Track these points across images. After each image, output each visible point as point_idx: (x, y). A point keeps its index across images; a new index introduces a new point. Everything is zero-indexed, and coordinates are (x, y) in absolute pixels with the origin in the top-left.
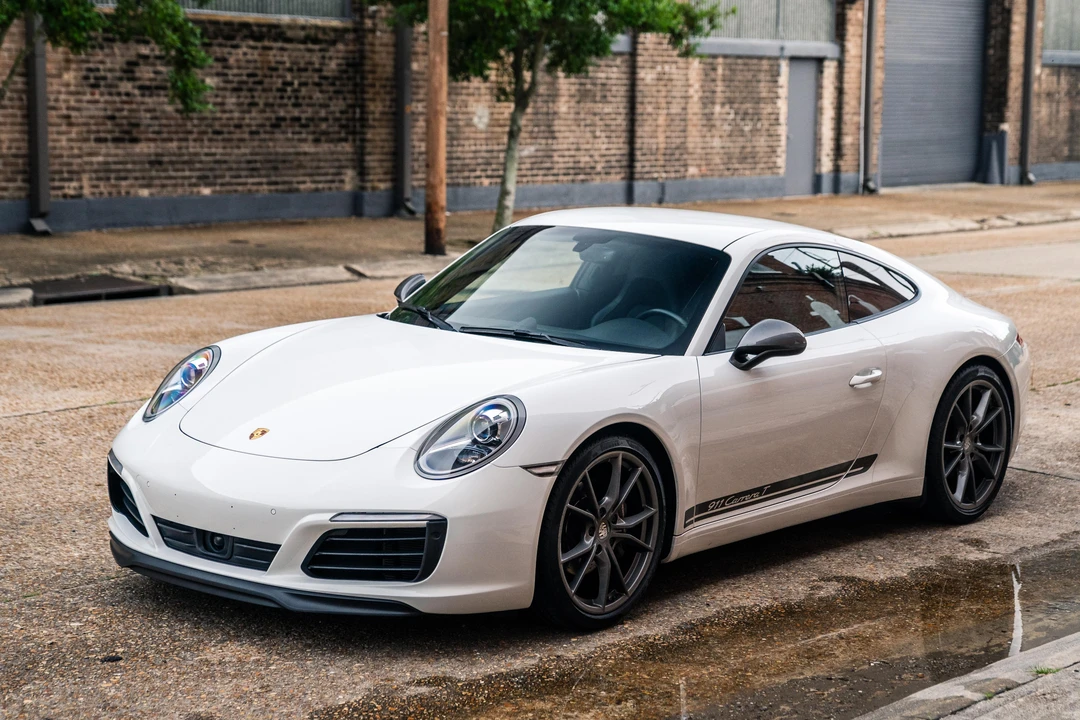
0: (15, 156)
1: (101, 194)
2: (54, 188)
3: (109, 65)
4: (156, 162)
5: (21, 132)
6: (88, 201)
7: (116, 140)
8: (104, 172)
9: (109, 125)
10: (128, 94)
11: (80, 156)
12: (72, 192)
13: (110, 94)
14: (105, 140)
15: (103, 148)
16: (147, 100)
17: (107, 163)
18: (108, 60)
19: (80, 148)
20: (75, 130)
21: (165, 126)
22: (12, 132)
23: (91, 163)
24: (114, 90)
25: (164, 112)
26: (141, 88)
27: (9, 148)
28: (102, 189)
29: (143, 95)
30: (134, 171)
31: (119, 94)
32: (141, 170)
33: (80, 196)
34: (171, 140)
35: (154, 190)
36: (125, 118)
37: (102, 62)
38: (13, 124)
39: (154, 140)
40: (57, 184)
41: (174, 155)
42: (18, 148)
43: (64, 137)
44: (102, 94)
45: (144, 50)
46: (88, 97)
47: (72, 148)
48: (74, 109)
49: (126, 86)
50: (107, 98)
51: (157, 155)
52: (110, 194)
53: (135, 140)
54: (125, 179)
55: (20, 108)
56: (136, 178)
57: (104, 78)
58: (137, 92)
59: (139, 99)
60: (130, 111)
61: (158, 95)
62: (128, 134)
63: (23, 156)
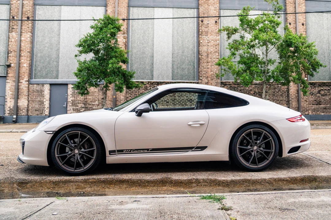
0: (296, 107)
1: (314, 114)
2: (303, 113)
3: (315, 91)
4: (325, 108)
5: (297, 103)
6: (310, 115)
7: (316, 104)
8: (314, 110)
9: (315, 102)
10: (319, 96)
11: (308, 107)
12: (307, 114)
13: (315, 96)
14: (314, 104)
15: (314, 106)
16: (323, 97)
17: (315, 109)
18: (315, 90)
19: (309, 106)
20: (307, 103)
21: (327, 102)
22: (295, 103)
23: (312, 109)
24: (316, 96)
25: (326, 99)
26: (321, 95)
27: (295, 106)
28: (314, 113)
29: (322, 96)
30: (320, 110)
31: (317, 96)
32: (322, 110)
33: (309, 114)
34: (328, 104)
35: (324, 113)
36: (318, 100)
37: (313, 91)
38: (295, 102)
39: (325, 104)
40: (304, 112)
41: (329, 107)
42: (296, 106)
43: (305, 104)
44: (313, 96)
45: (322, 88)
46: (311, 97)
47: (307, 106)
48: (307, 99)
49: (318, 95)
50: (314, 97)
51: (325, 107)
52: (315, 114)
53: (321, 104)
54: (319, 111)
55: (297, 99)
56: (321, 111)
57: (314, 94)
58: (320, 96)
59: (321, 97)
60: (319, 99)
61: (325, 96)
62: (319, 103)
63: (297, 107)
